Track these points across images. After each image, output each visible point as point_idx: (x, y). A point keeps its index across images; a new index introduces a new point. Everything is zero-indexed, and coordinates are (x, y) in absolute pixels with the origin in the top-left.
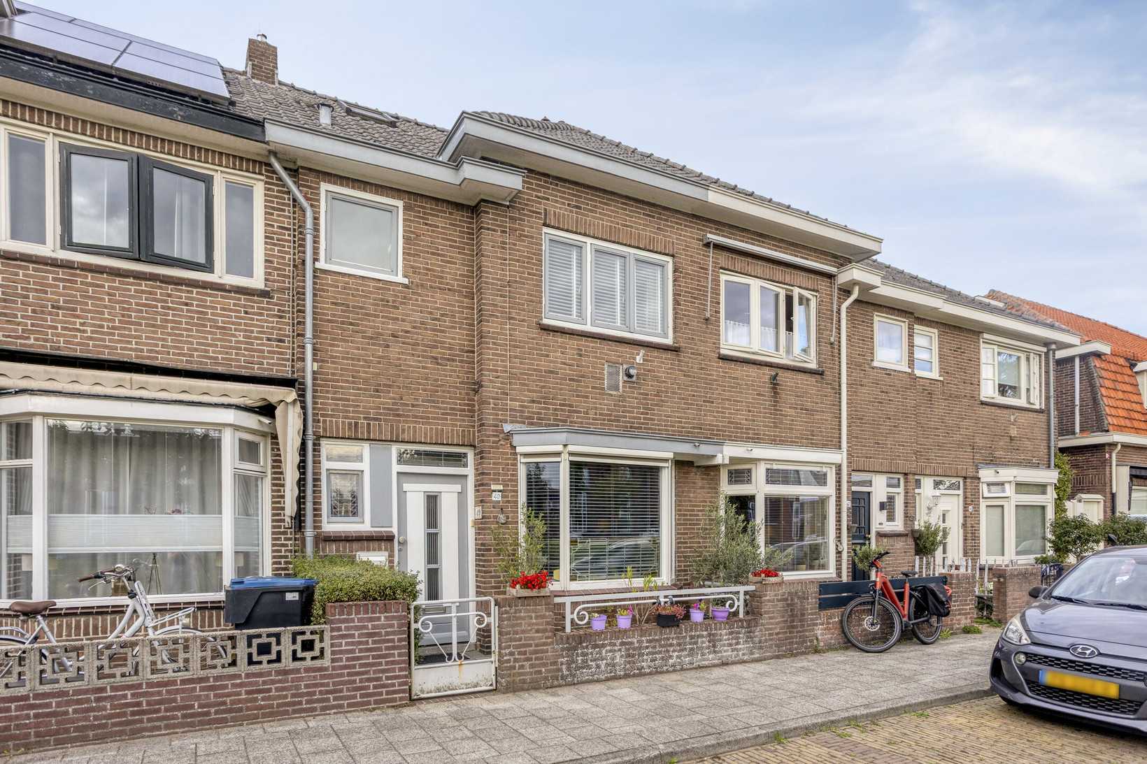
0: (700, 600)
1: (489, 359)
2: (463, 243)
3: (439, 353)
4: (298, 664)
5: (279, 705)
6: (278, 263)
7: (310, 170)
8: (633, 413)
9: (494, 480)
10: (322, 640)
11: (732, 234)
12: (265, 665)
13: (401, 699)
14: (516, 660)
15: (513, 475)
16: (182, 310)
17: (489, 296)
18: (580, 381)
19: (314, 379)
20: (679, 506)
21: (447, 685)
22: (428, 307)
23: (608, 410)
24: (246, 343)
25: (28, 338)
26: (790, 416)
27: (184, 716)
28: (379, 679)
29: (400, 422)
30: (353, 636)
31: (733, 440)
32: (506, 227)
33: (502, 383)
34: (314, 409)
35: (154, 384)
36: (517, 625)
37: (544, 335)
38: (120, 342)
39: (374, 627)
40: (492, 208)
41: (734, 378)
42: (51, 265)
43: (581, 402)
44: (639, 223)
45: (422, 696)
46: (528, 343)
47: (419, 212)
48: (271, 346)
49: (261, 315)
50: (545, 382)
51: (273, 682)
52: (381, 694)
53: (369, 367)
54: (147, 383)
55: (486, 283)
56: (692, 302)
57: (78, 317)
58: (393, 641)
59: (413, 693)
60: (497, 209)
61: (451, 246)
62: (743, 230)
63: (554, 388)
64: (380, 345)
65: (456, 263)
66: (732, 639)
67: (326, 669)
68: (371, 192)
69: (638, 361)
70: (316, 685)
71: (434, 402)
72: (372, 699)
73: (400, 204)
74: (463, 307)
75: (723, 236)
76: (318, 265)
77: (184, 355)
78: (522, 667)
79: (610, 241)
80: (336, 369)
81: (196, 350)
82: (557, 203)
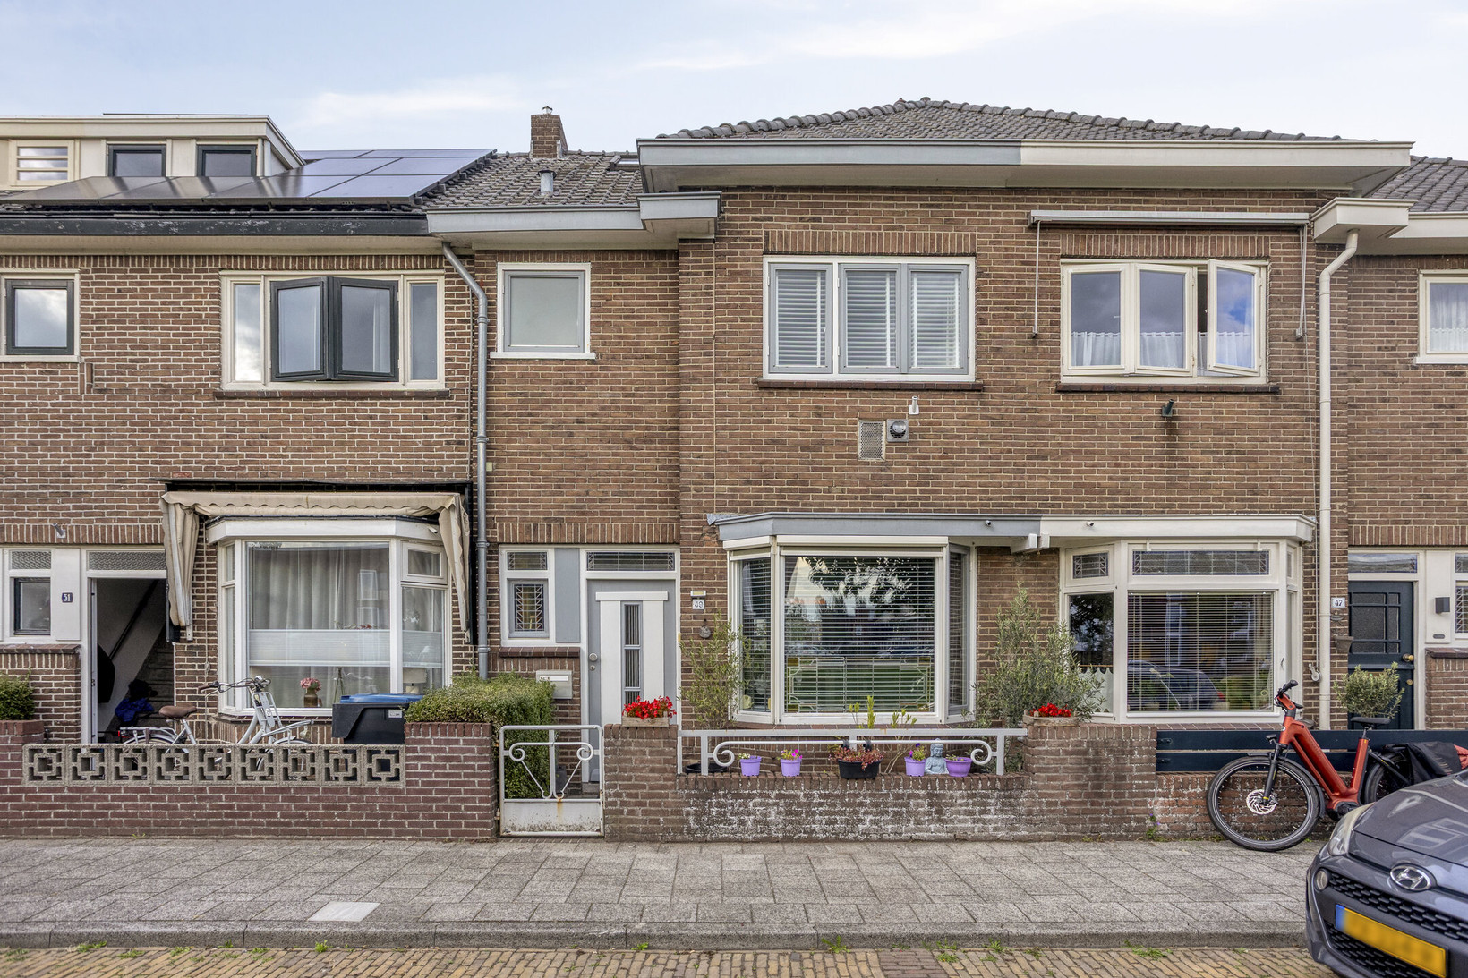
0: (918, 745)
1: (688, 436)
2: (664, 297)
3: (634, 435)
4: (373, 784)
5: (354, 824)
6: (458, 360)
7: (486, 252)
8: (903, 484)
9: (695, 584)
10: (397, 761)
11: (1085, 201)
12: (341, 782)
13: (482, 833)
14: (623, 804)
15: (720, 577)
16: (367, 424)
17: (689, 357)
18: (819, 449)
19: (488, 480)
20: (983, 611)
21: (543, 823)
22: (619, 382)
23: (862, 483)
24: (426, 450)
25: (244, 469)
26: (1202, 466)
27: (269, 824)
28: (458, 808)
29: (585, 520)
30: (429, 759)
31: (1083, 512)
32: (711, 267)
33: (706, 463)
34: (487, 513)
35: (326, 501)
36: (625, 760)
37: (765, 396)
38: (314, 462)
39: (452, 751)
40: (693, 248)
41: (1086, 418)
42: (262, 398)
43: (819, 477)
44: (915, 220)
45: (513, 833)
46: (741, 408)
47: (610, 271)
48: (451, 450)
49: (441, 417)
50: (765, 455)
51: (349, 800)
52: (459, 825)
53: (550, 461)
54: (320, 500)
55: (686, 341)
56: (1007, 316)
57: (281, 443)
58: (472, 767)
59: (502, 829)
60: (699, 247)
61: (649, 304)
62: (1105, 191)
63: (778, 462)
64: (562, 434)
65: (656, 324)
66: (974, 804)
67: (401, 792)
68: (553, 261)
69: (911, 412)
70: (390, 808)
71: (627, 494)
72: (450, 829)
73: (587, 267)
74: (664, 376)
75: (1066, 208)
76: (493, 355)
77: (368, 469)
78: (632, 812)
79: (868, 254)
80: (513, 467)
81: (379, 462)
82: (784, 221)
